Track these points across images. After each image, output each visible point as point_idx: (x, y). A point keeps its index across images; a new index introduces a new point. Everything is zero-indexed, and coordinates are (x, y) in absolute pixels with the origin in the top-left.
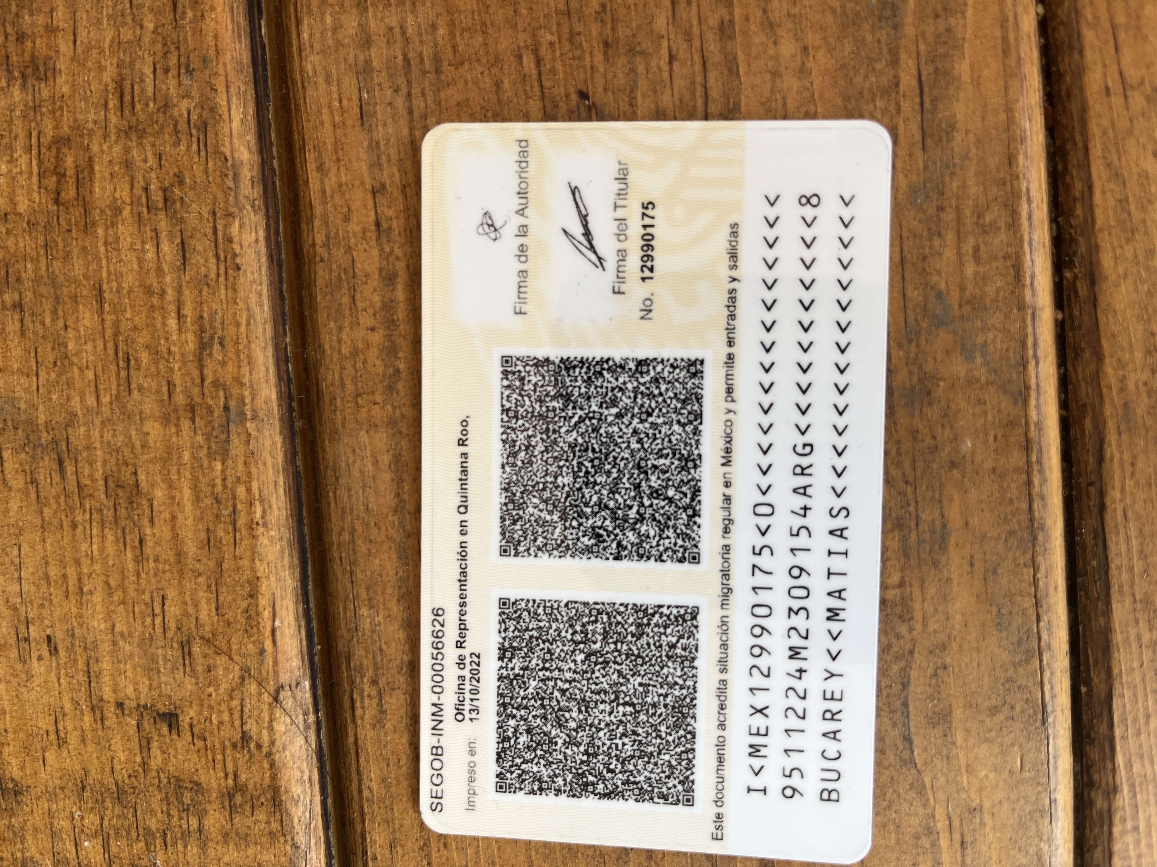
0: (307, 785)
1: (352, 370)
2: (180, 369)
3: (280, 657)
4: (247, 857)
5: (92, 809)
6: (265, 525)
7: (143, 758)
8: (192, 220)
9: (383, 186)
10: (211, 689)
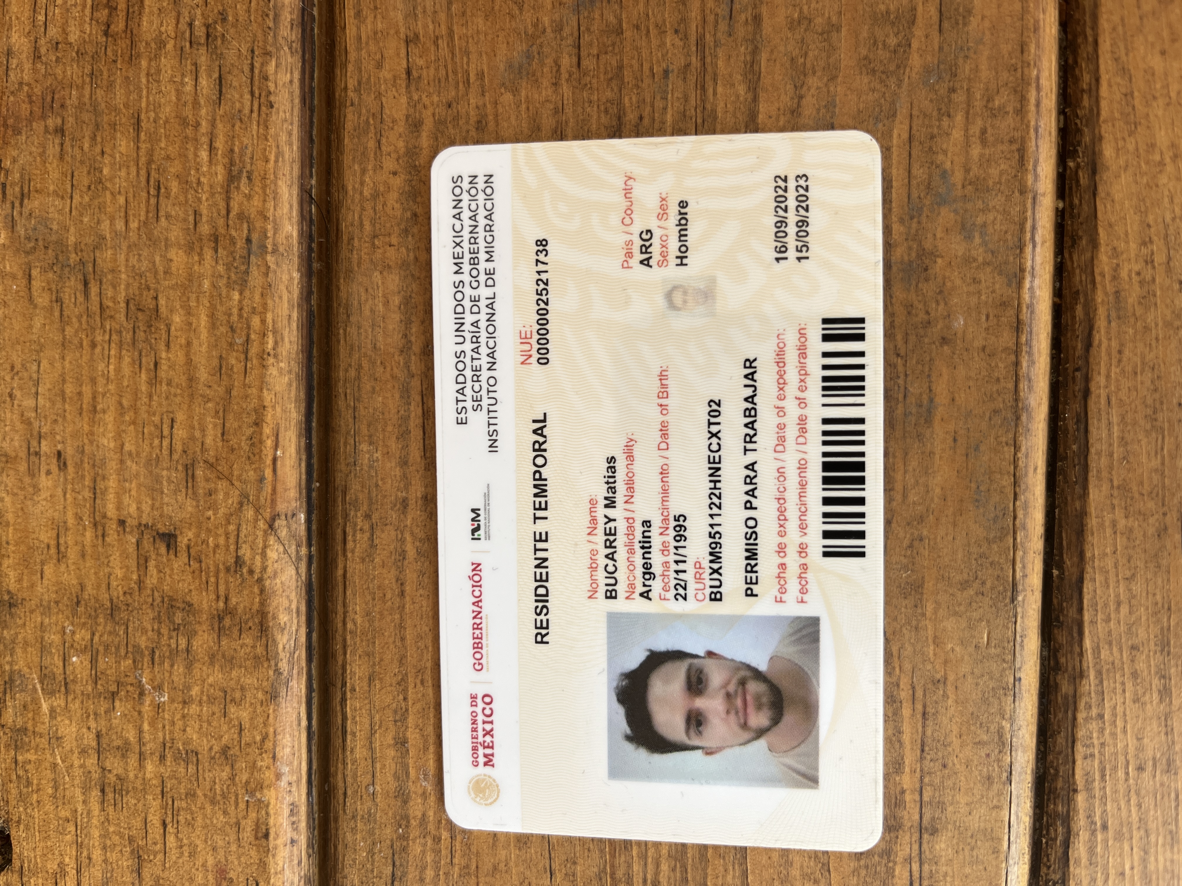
0: (295, 615)
1: (372, 211)
2: (207, 199)
3: (280, 488)
4: (231, 679)
5: (84, 624)
6: (275, 356)
7: (139, 576)
8: (231, 56)
9: (417, 36)
10: (210, 513)
